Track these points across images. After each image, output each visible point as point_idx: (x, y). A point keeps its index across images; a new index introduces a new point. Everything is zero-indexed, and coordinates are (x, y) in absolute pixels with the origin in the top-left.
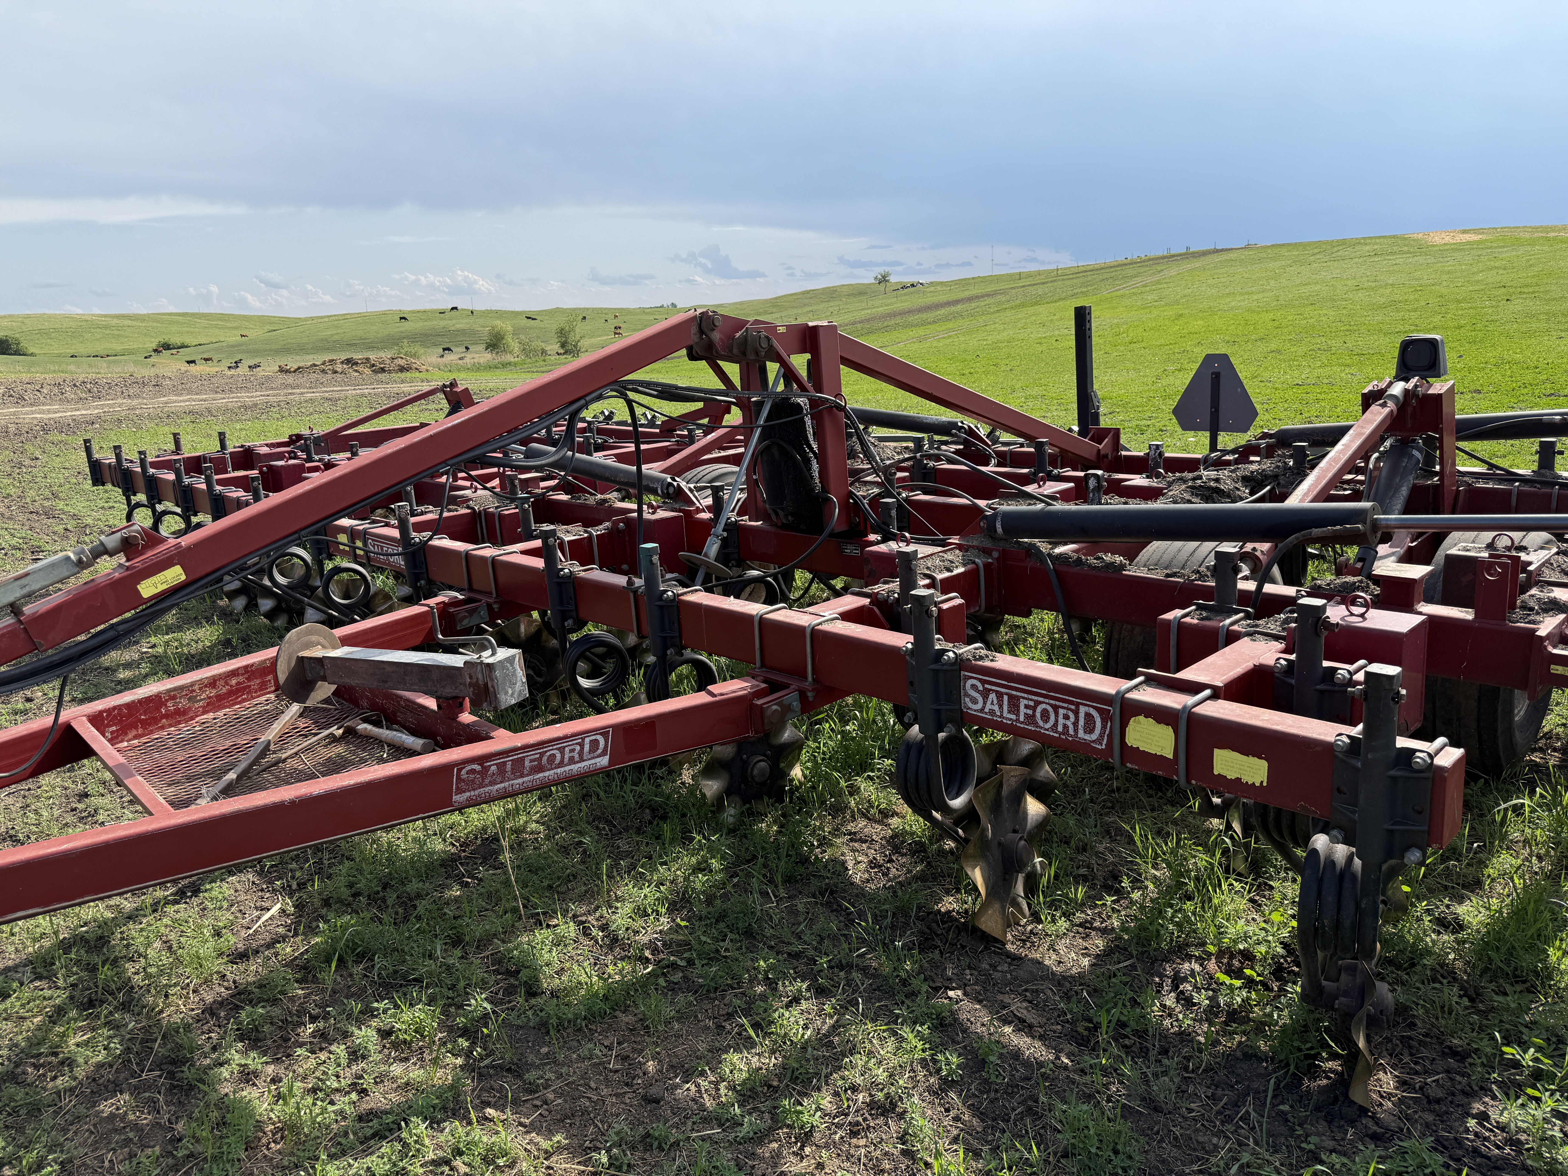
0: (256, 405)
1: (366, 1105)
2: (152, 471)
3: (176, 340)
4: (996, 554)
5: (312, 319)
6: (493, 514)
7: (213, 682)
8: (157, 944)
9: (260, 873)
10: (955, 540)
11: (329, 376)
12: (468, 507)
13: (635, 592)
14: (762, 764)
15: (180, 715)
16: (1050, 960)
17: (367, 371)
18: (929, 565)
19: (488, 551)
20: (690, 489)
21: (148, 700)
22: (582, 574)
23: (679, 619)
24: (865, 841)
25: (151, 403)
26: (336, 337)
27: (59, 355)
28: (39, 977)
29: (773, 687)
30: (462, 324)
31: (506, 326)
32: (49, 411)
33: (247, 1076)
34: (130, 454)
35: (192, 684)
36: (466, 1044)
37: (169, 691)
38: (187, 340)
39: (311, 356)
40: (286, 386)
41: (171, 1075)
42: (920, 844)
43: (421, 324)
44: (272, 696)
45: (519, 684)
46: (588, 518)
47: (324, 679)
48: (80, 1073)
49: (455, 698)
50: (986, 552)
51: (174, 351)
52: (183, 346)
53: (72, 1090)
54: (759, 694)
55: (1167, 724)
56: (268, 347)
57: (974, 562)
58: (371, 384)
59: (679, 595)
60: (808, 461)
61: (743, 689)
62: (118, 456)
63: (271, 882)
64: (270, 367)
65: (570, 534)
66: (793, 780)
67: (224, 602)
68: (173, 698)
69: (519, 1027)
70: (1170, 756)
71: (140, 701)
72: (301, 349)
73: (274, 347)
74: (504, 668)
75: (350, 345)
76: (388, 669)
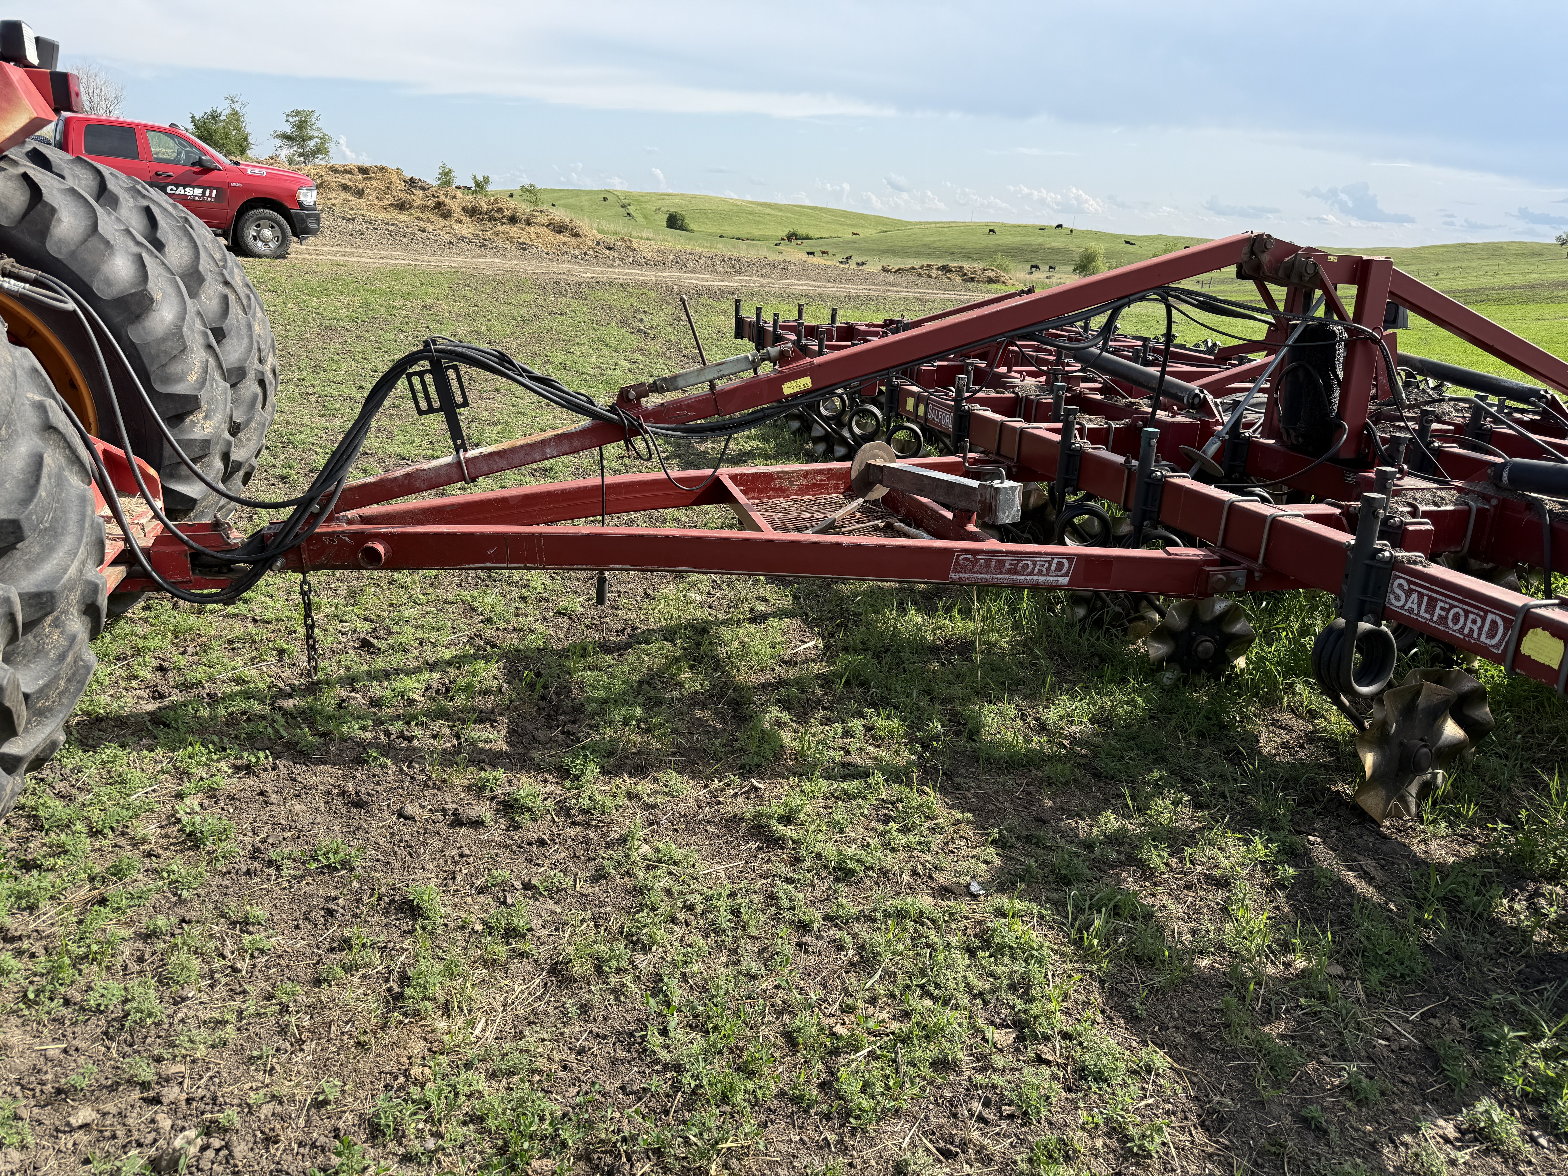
0: (859, 296)
1: (849, 759)
2: (780, 331)
3: (802, 231)
4: (1494, 502)
5: (921, 223)
6: (1032, 400)
7: (806, 474)
8: (736, 642)
9: (806, 622)
10: (1459, 484)
11: (924, 279)
12: (1014, 392)
13: (1130, 469)
14: (1208, 644)
15: (782, 492)
16: (1417, 848)
17: (958, 279)
18: (1417, 496)
19: (1018, 424)
20: (1216, 404)
21: (765, 475)
22: (1090, 450)
23: (1161, 497)
24: (1285, 729)
25: (778, 284)
26: (938, 244)
27: (710, 234)
28: (667, 640)
29: (1224, 561)
30: (1058, 242)
31: (1100, 248)
32: (703, 279)
33: (780, 724)
34: (767, 317)
35: (793, 472)
36: (920, 749)
37: (778, 472)
38: (813, 233)
39: (912, 260)
40: (886, 283)
41: (735, 710)
42: (1336, 742)
43: (1019, 239)
44: (841, 496)
45: (1015, 509)
46: (1111, 413)
47: (881, 482)
48: (686, 693)
49: (968, 511)
50: (1486, 498)
51: (799, 242)
52: (807, 238)
53: (679, 700)
54: (1208, 562)
55: (1560, 638)
56: (876, 247)
57: (1467, 504)
58: (960, 290)
59: (1167, 477)
60: (1329, 388)
61: (1197, 555)
62: (758, 315)
63: (811, 628)
64: (874, 266)
65: (1091, 423)
66: (1235, 667)
67: (809, 446)
68: (780, 478)
69: (957, 753)
70: (1556, 667)
71: (760, 474)
72: (904, 252)
73: (882, 247)
74: (1006, 493)
75: (949, 253)
76: (926, 481)
